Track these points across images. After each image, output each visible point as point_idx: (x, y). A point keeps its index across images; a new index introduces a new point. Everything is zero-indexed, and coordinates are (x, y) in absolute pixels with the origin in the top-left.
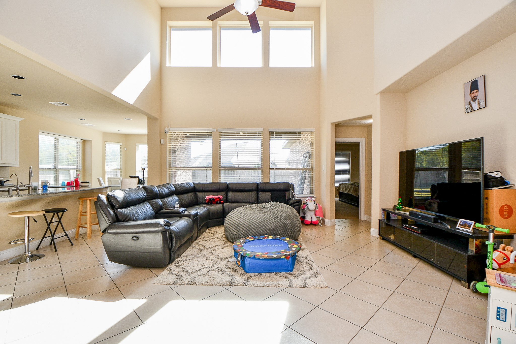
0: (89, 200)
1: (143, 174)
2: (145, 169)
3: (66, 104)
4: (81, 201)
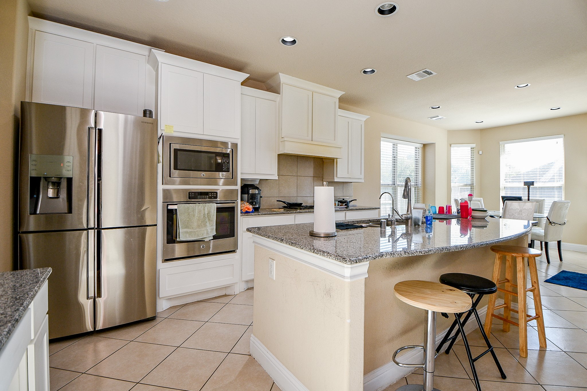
0: (523, 258)
1: (529, 194)
2: (532, 183)
3: (431, 73)
4: (498, 257)
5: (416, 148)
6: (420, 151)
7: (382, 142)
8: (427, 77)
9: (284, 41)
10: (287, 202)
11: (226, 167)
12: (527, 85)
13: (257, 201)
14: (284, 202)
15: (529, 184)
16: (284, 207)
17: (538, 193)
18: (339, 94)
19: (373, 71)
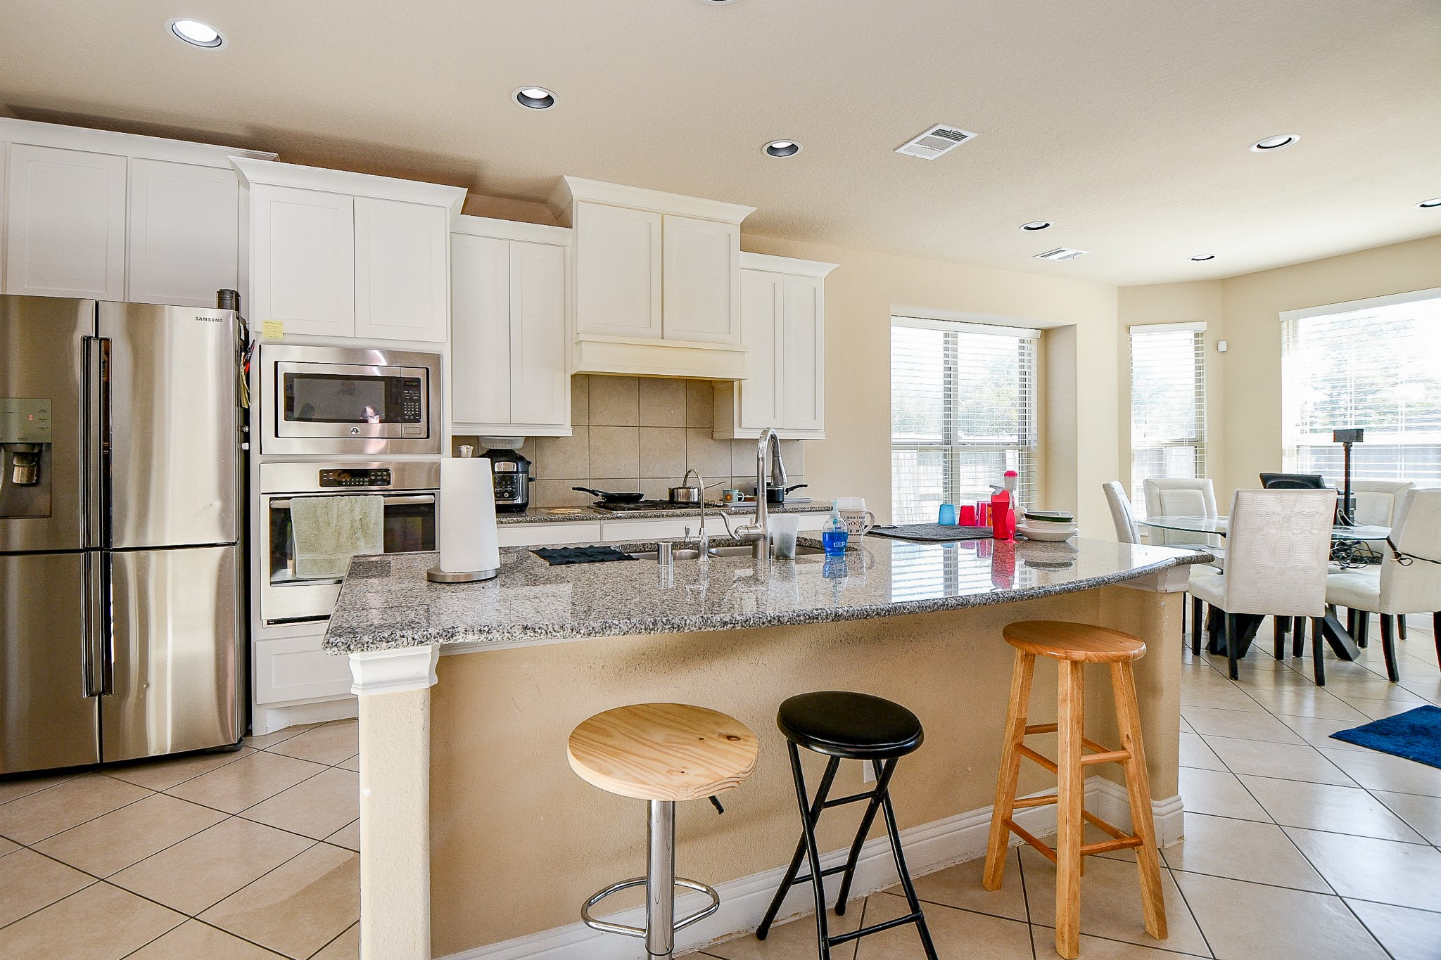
0: (1075, 663)
1: (1348, 466)
2: (1358, 435)
3: (958, 137)
4: (1020, 656)
5: (1022, 341)
6: (1033, 350)
7: (893, 329)
8: (954, 146)
9: (522, 98)
10: (603, 493)
11: (411, 411)
12: (1290, 139)
13: (513, 488)
14: (593, 492)
15: (1349, 438)
16: (599, 505)
17: (1403, 463)
18: (742, 213)
19: (793, 149)
